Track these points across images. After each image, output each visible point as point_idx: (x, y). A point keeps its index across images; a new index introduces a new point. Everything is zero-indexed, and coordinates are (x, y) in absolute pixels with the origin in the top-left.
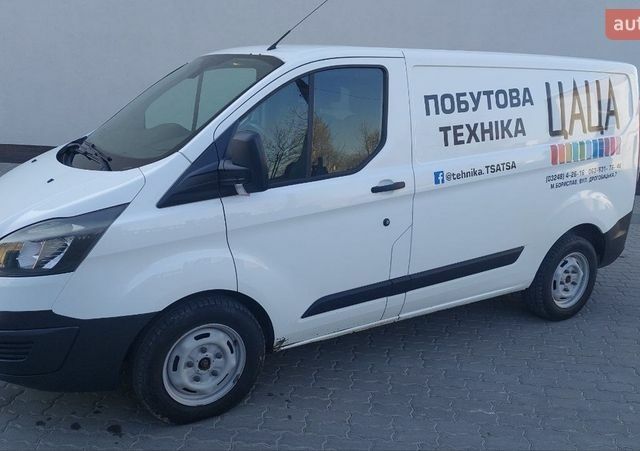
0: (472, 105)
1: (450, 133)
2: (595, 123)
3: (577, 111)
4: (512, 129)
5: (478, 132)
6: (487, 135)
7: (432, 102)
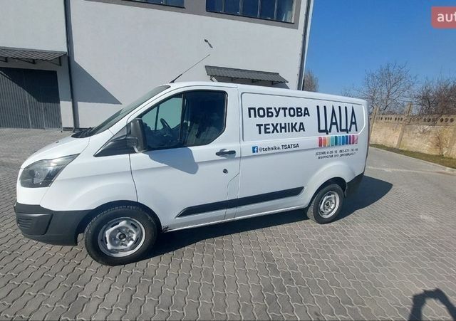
0: (275, 114)
1: (263, 128)
2: (344, 127)
3: (334, 121)
4: (297, 127)
5: (278, 128)
6: (283, 130)
7: (252, 111)
